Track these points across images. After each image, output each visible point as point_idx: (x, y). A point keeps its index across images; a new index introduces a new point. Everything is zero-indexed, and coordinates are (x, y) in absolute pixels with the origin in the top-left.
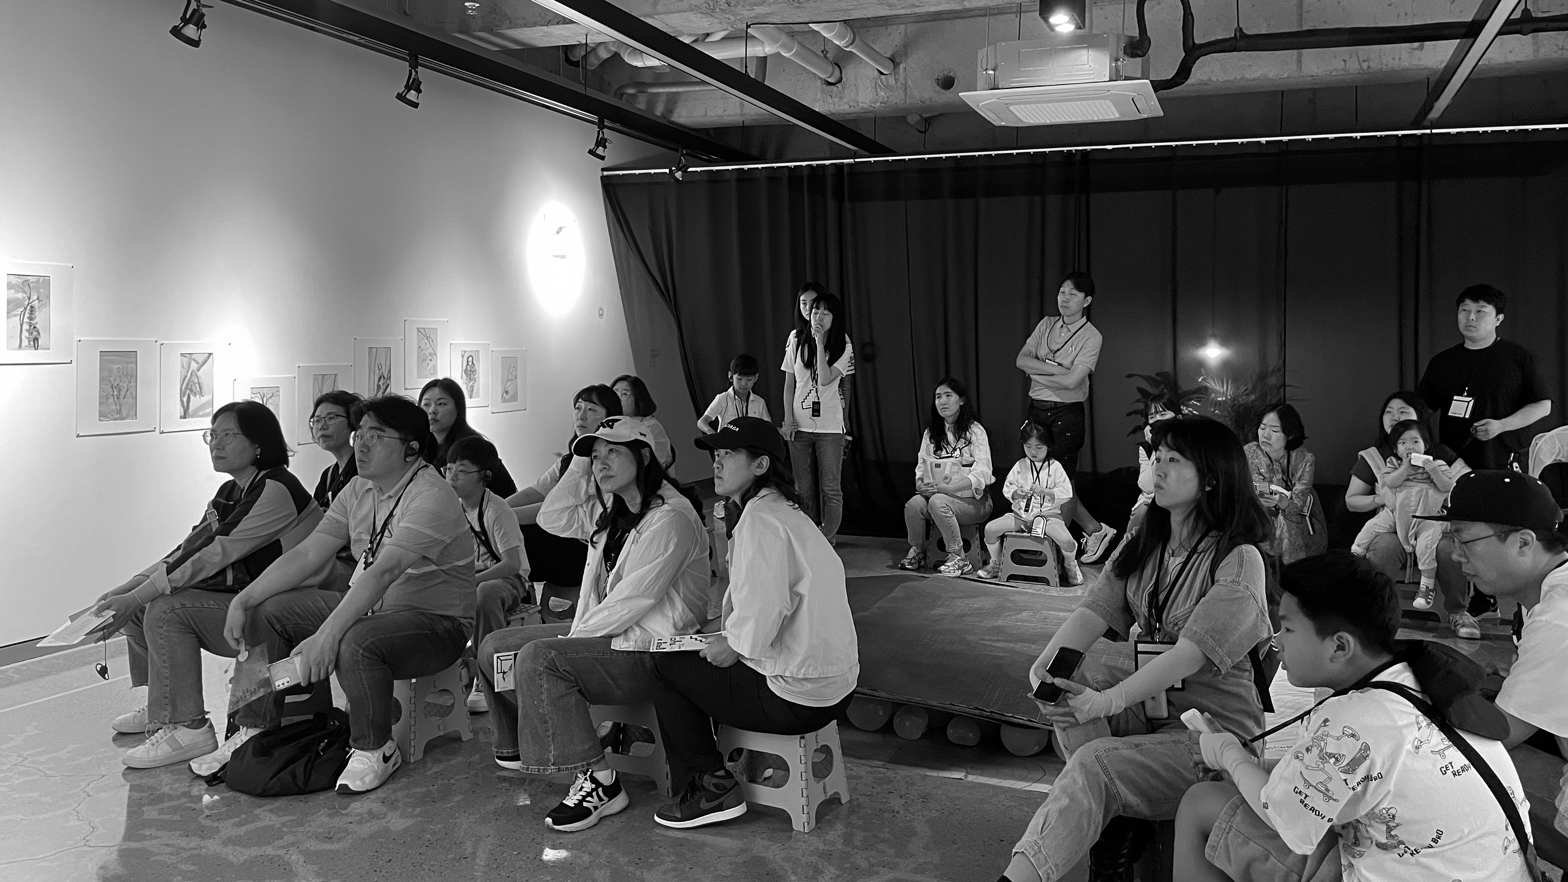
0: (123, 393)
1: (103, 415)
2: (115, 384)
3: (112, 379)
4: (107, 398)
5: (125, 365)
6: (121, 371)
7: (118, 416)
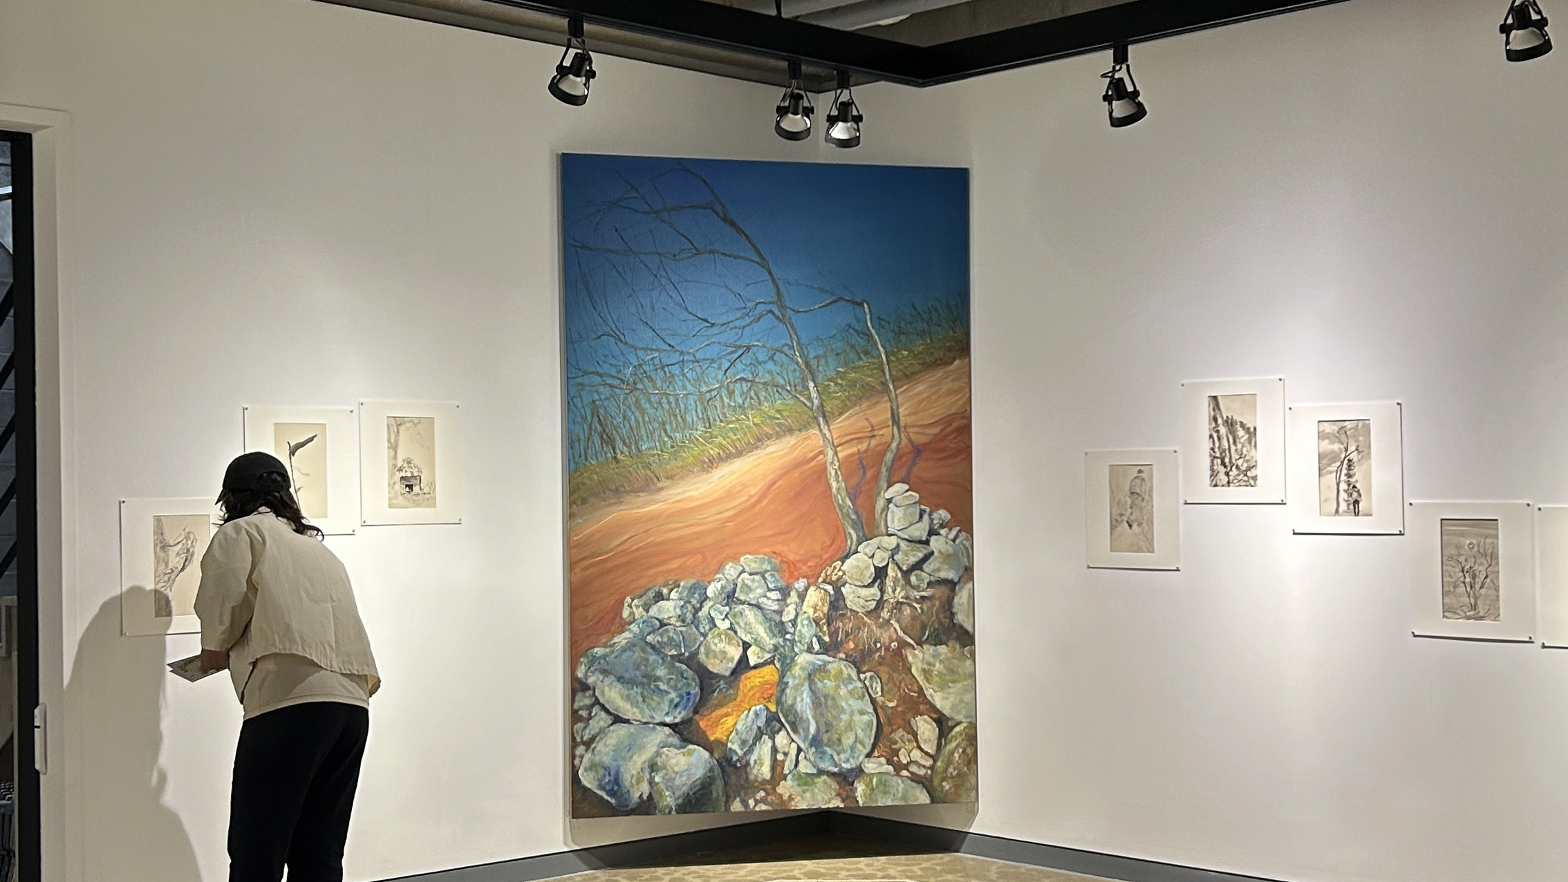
0: (1479, 580)
1: (1448, 611)
2: (1467, 567)
3: (1462, 559)
4: (1455, 587)
5: (1483, 540)
6: (1476, 548)
7: (1472, 613)
